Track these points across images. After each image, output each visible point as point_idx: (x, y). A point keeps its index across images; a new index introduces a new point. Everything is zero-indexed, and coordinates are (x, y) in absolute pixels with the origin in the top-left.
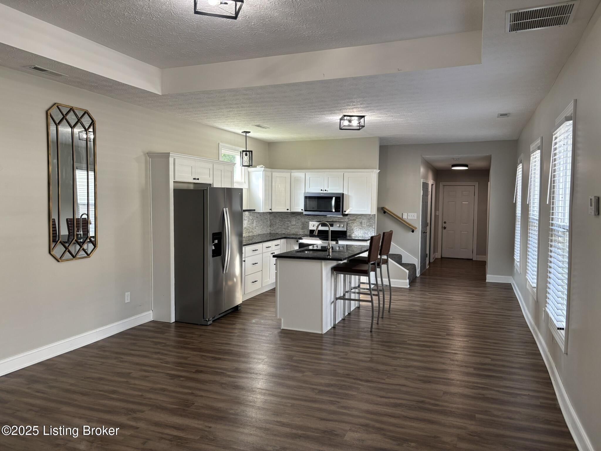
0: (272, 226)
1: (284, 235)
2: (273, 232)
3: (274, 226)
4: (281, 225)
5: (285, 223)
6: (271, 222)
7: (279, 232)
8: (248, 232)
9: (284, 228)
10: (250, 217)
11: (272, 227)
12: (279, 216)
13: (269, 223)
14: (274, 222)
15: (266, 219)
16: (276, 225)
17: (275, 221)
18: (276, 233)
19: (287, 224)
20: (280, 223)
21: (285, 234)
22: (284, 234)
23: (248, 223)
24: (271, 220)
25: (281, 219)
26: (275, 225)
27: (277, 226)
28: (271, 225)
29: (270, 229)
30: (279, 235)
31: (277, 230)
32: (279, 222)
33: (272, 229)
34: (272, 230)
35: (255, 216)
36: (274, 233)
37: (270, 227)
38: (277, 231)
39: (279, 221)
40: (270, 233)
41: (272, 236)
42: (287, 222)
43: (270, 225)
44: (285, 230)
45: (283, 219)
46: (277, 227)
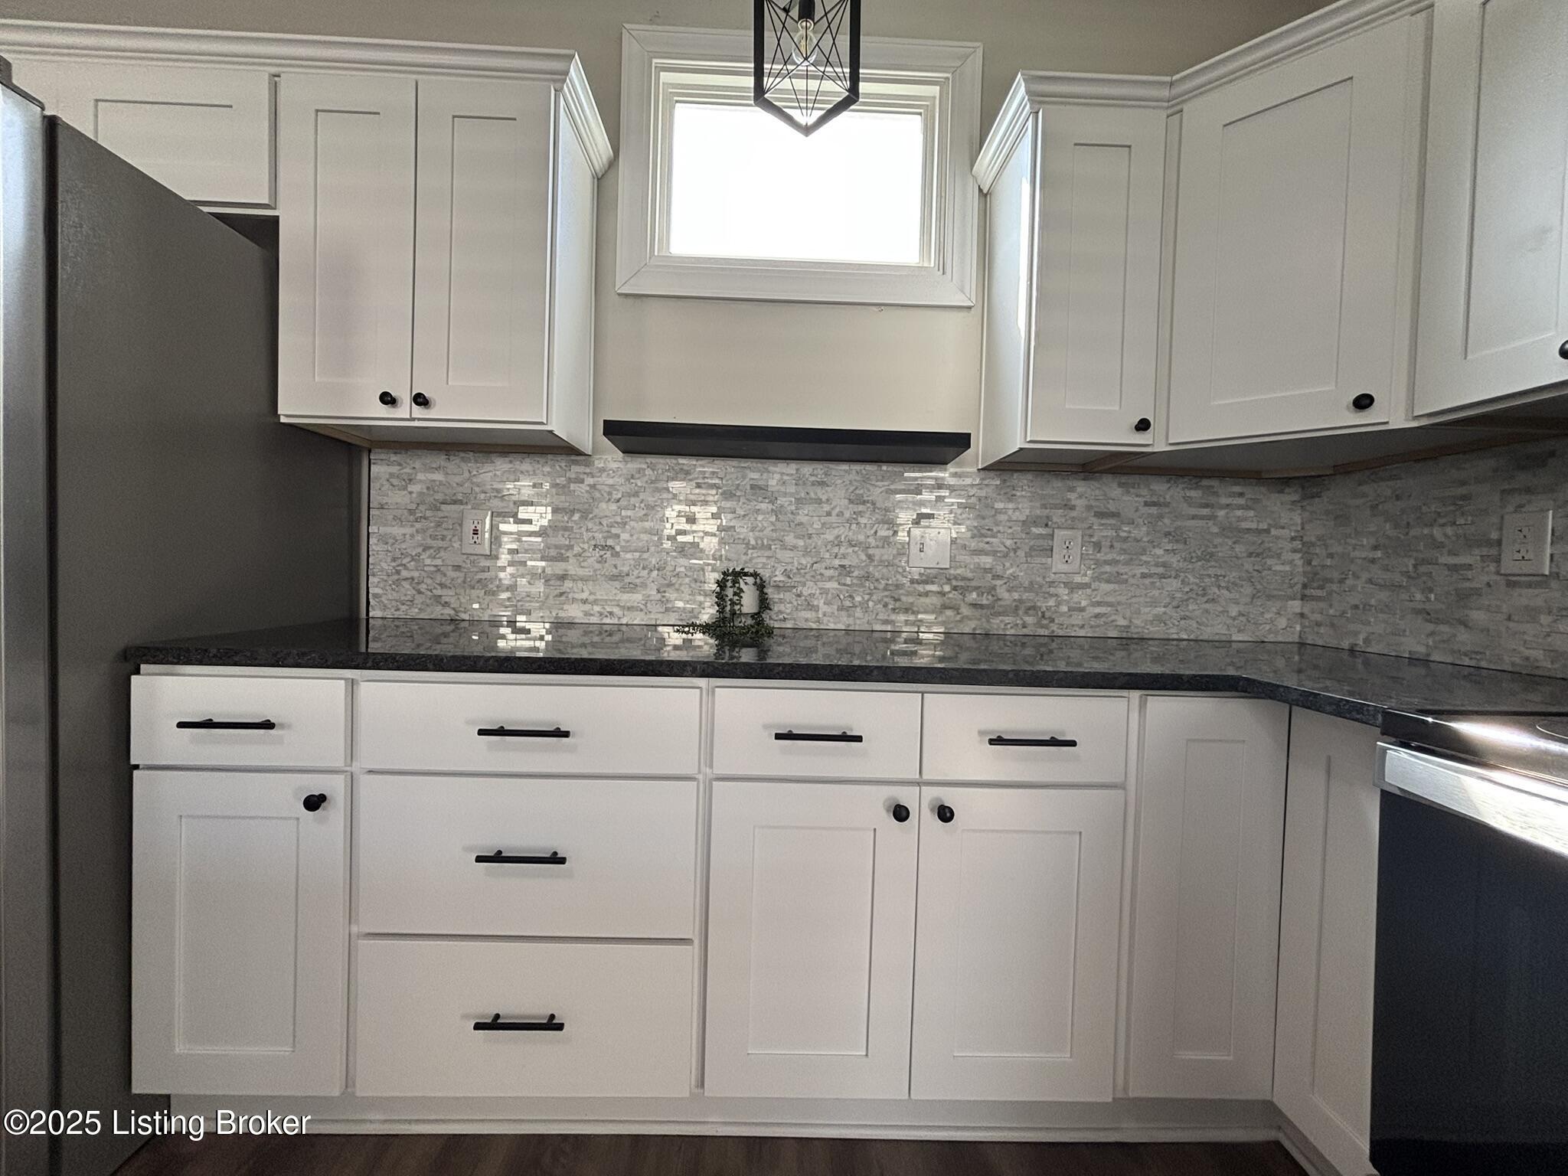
0: (1319, 593)
1: (1422, 671)
2: (1324, 636)
3: (1330, 593)
4: (1395, 587)
5: (1433, 562)
6: (1309, 563)
7: (1367, 641)
8: (974, 605)
9: (1417, 612)
10: (999, 505)
11: (1319, 599)
12: (1374, 507)
13: (1288, 564)
14: (1329, 562)
15: (1231, 531)
16: (1350, 582)
17: (1339, 549)
18: (1345, 645)
19: (1454, 568)
20: (1386, 569)
21: (1425, 662)
22: (1414, 660)
23: (973, 545)
24: (1313, 544)
25: (1391, 532)
26: (1342, 581)
27: (1352, 589)
28: (1312, 585)
29: (1302, 615)
30: (1366, 663)
31: (1352, 627)
32: (1373, 561)
33: (1318, 617)
34: (1318, 624)
35: (1080, 503)
36: (1333, 643)
37: (1303, 598)
38: (1356, 634)
39: (1375, 548)
40: (1302, 645)
41: (1316, 667)
42: (1451, 553)
43: (1305, 586)
44: (1430, 627)
45: (1413, 533)
46: (1354, 599)
